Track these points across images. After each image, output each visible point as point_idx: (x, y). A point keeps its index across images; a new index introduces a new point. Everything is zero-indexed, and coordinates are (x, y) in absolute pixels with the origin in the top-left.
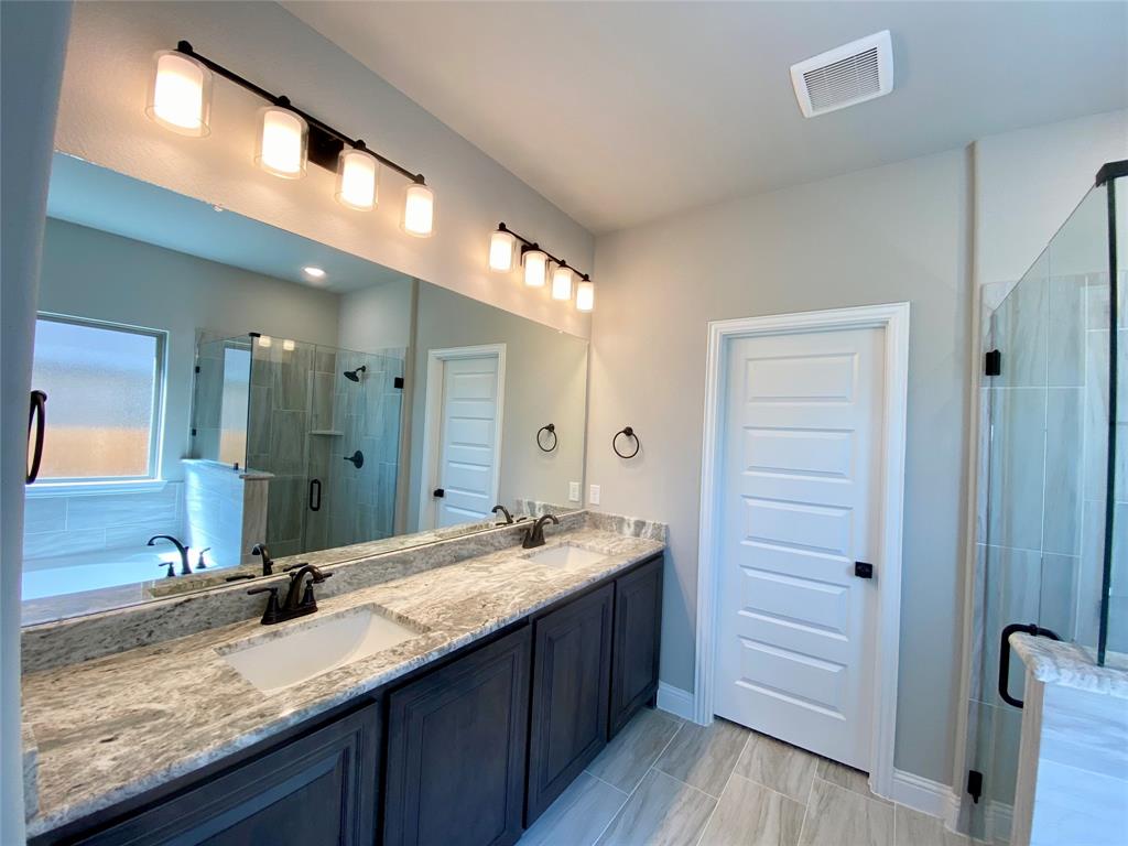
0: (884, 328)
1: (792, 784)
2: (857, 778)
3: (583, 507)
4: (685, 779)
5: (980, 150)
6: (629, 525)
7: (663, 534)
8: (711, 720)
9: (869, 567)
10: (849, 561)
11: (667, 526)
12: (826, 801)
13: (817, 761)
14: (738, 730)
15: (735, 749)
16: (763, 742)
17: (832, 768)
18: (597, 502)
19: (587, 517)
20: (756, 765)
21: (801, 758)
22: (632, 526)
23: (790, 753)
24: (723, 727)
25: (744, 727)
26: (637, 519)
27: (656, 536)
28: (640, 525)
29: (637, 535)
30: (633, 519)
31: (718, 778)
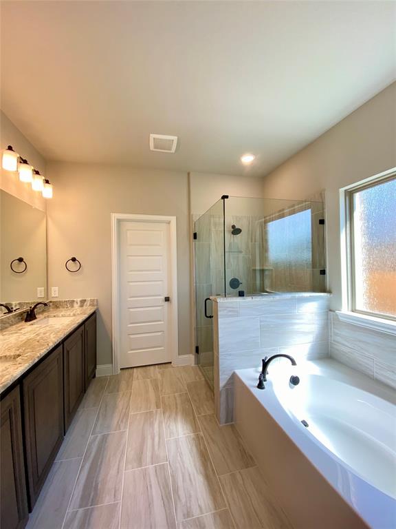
0: (169, 223)
1: (152, 376)
2: (169, 365)
3: (47, 299)
4: (118, 391)
5: (191, 175)
6: (77, 303)
7: (95, 303)
8: (119, 371)
9: (168, 298)
10: (163, 298)
11: (97, 300)
12: (162, 374)
13: (157, 366)
14: (130, 370)
15: (131, 375)
16: (139, 369)
17: (161, 366)
18: (57, 295)
19: (51, 304)
20: (140, 376)
21: (152, 368)
22: (79, 303)
23: (148, 368)
24: (124, 371)
25: (131, 368)
26: (81, 299)
27: (92, 305)
28: (83, 302)
29: (82, 306)
30: (79, 300)
31: (129, 385)
